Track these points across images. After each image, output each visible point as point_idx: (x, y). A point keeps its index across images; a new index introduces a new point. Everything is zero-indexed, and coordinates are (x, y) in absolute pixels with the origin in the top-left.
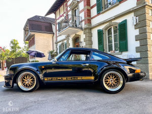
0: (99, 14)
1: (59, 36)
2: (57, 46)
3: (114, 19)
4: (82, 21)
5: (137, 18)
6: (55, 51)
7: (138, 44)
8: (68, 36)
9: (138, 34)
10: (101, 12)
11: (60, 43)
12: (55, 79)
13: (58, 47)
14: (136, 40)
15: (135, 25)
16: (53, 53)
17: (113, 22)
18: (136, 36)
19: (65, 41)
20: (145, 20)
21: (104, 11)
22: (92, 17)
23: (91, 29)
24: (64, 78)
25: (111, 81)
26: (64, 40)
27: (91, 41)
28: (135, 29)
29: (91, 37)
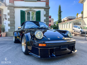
5: (46, 12)
9: (45, 19)
14: (44, 21)
15: (44, 15)
17: (32, 9)
27: (14, 15)
28: (44, 16)
29: (14, 13)
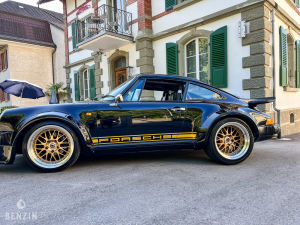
0: (169, 9)
1: (74, 51)
2: (68, 74)
3: (202, 23)
4: (132, 23)
5: (248, 24)
6: (65, 86)
7: (247, 74)
8: (100, 53)
9: (248, 54)
10: (175, 7)
11: (77, 68)
12: (116, 141)
13: (72, 76)
14: (244, 67)
15: (243, 38)
16: (60, 90)
17: (199, 28)
18: (244, 59)
19: (91, 64)
20: (261, 29)
21: (180, 4)
22: (153, 15)
23: (152, 40)
24: (137, 138)
25: (227, 140)
26: (88, 60)
27: (152, 65)
28: (243, 45)
29: (152, 57)
